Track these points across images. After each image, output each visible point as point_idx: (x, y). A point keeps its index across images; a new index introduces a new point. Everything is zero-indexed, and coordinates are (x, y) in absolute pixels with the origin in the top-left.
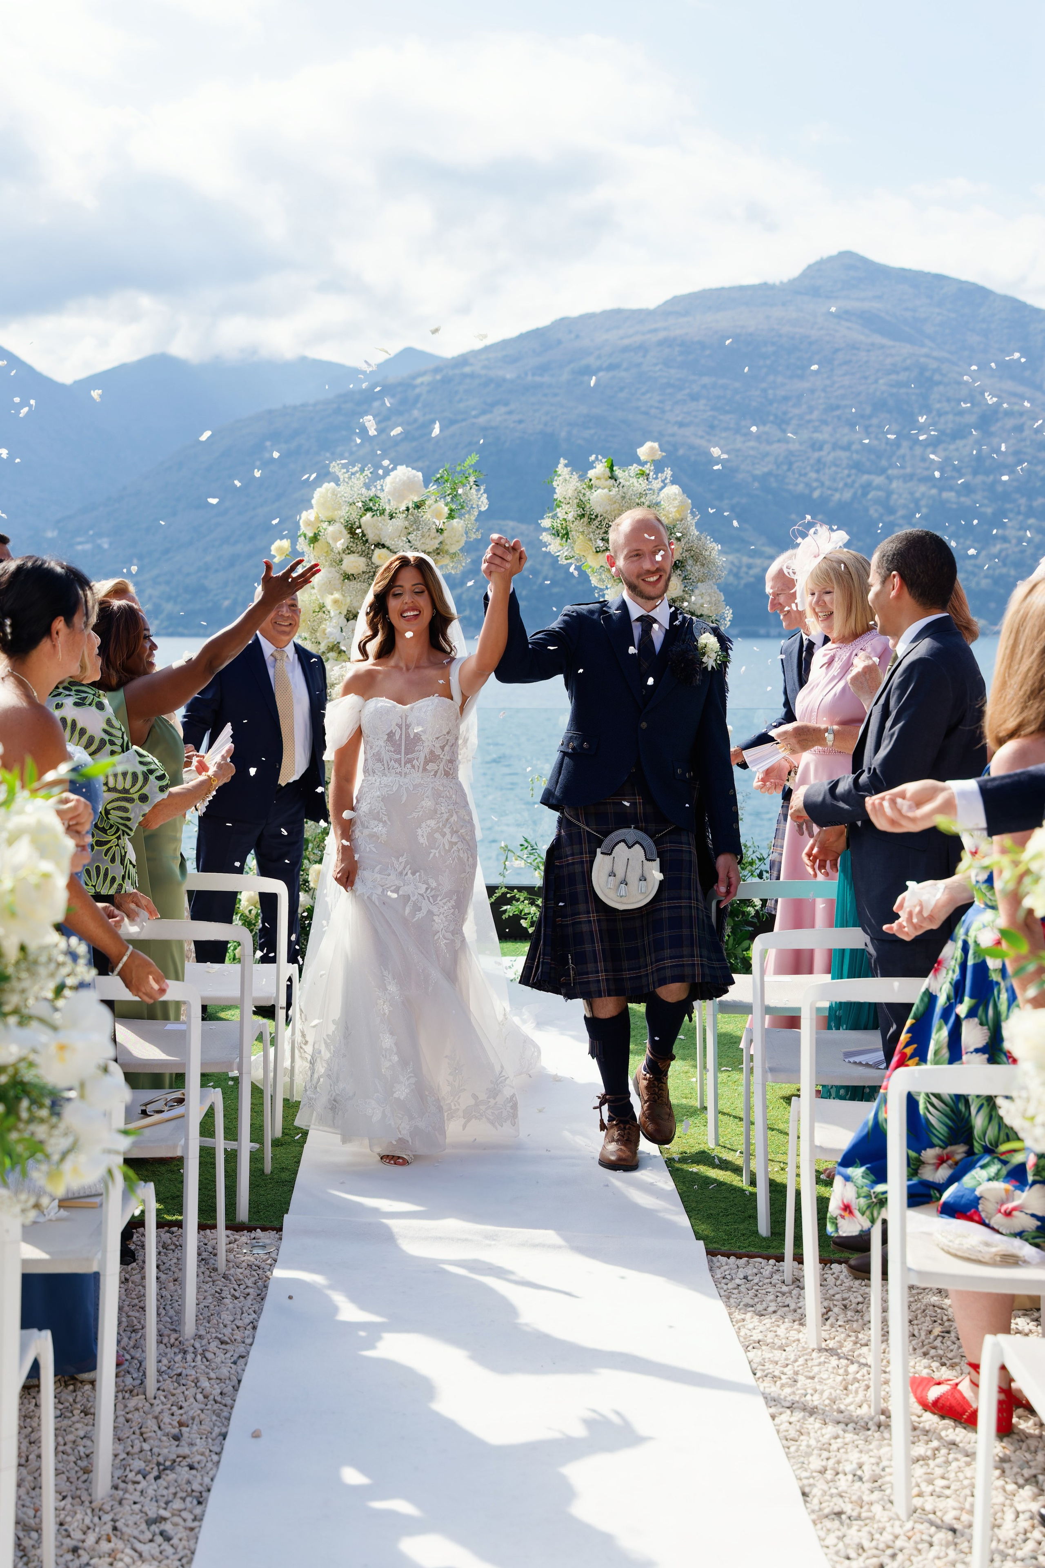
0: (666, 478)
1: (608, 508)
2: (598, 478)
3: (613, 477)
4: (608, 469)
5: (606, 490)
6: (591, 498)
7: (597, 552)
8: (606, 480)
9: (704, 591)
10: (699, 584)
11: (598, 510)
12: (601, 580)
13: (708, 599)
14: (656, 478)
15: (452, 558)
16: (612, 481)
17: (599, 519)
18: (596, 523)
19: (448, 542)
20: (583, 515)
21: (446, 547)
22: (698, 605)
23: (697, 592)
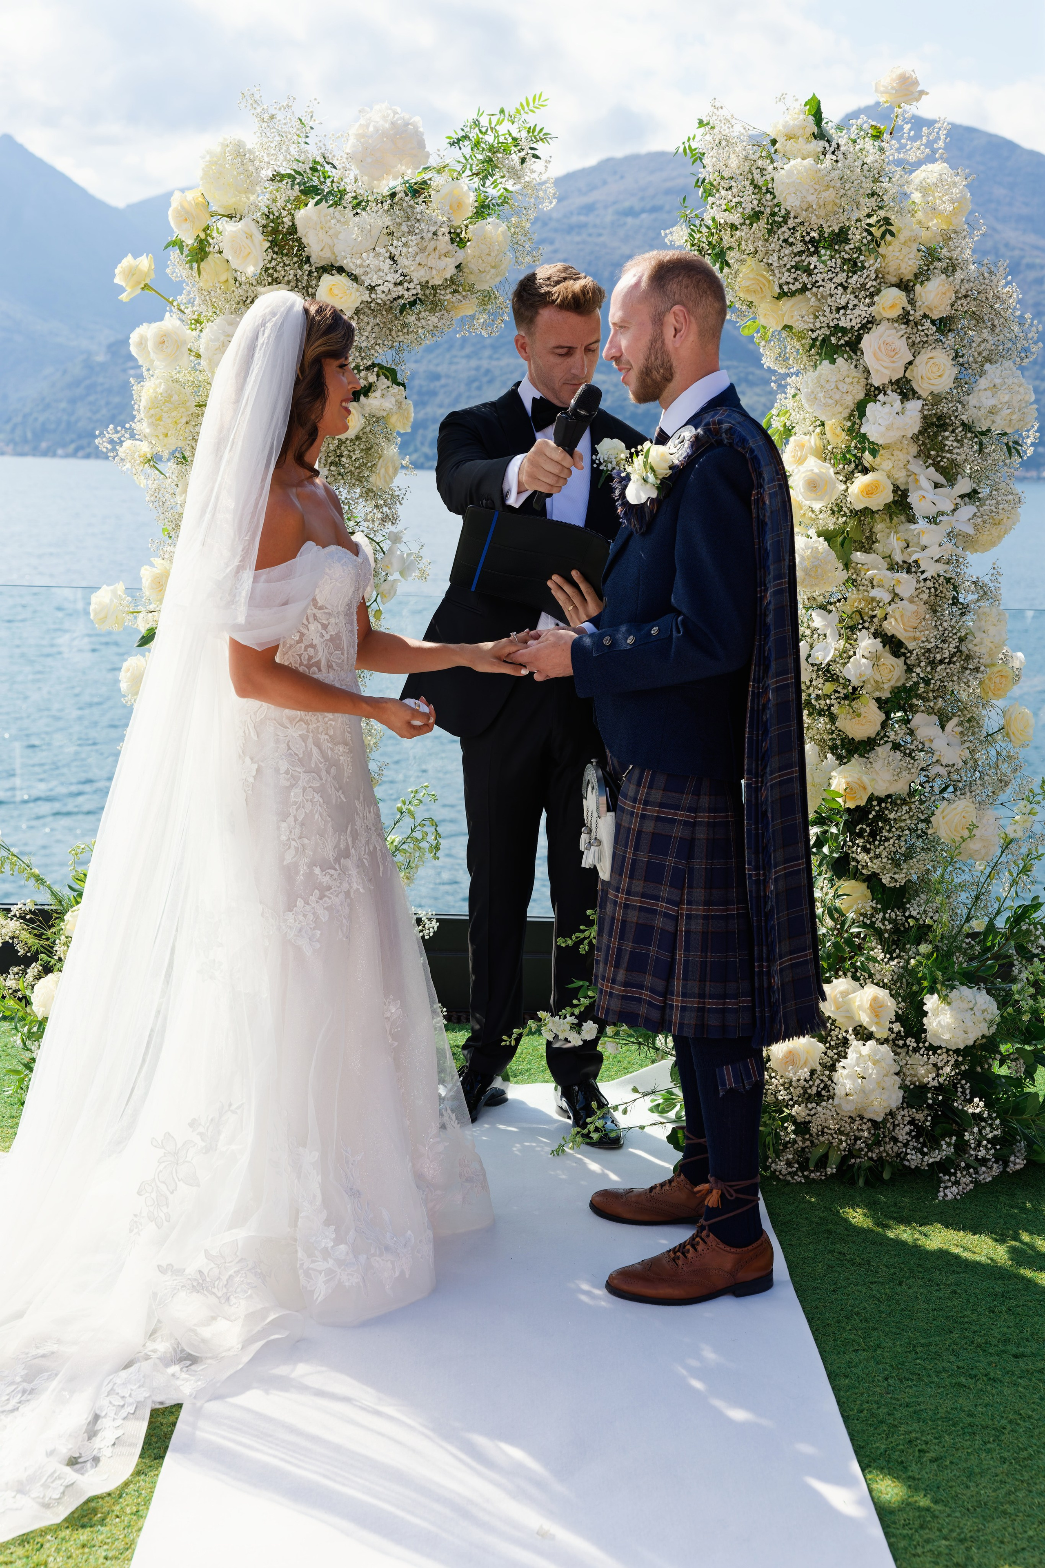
0: (938, 138)
1: (811, 198)
2: (789, 137)
3: (821, 135)
4: (811, 118)
5: (810, 161)
6: (776, 176)
7: (782, 295)
8: (808, 141)
9: (998, 381)
10: (987, 366)
11: (790, 201)
12: (782, 357)
13: (1006, 398)
14: (913, 139)
15: (483, 303)
16: (822, 143)
17: (791, 223)
18: (784, 232)
19: (473, 265)
20: (756, 216)
21: (472, 279)
22: (983, 411)
23: (983, 383)
